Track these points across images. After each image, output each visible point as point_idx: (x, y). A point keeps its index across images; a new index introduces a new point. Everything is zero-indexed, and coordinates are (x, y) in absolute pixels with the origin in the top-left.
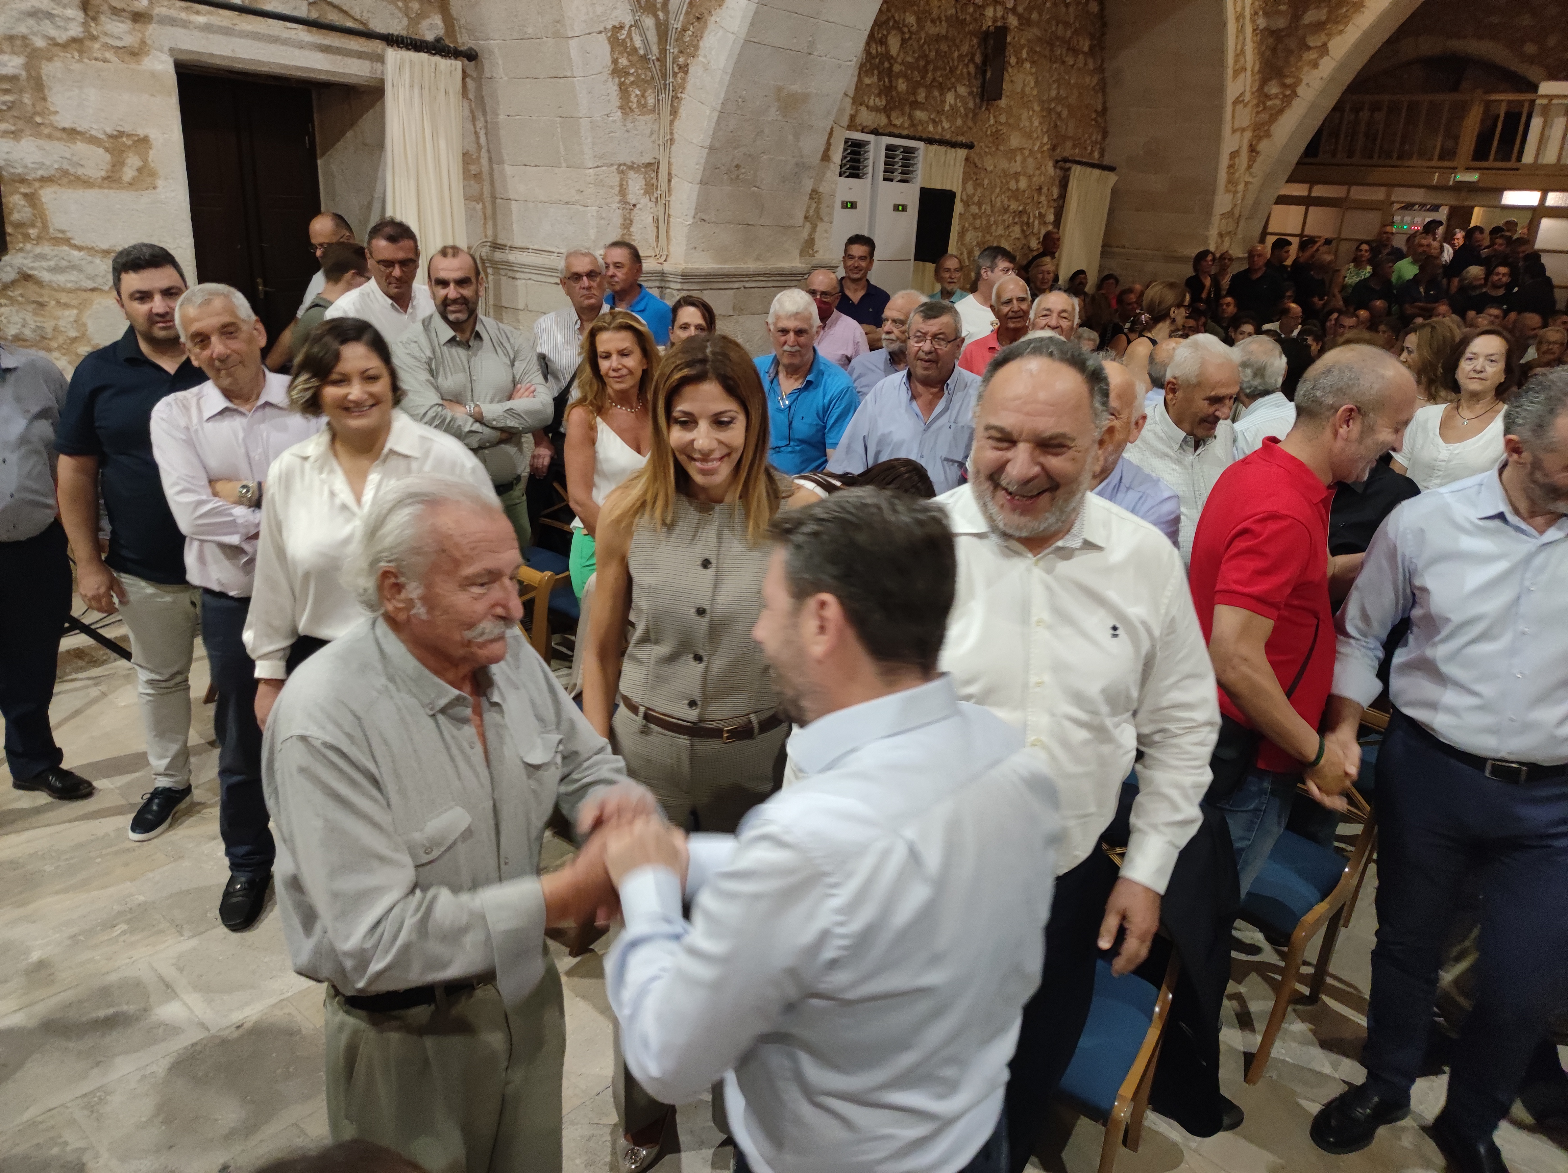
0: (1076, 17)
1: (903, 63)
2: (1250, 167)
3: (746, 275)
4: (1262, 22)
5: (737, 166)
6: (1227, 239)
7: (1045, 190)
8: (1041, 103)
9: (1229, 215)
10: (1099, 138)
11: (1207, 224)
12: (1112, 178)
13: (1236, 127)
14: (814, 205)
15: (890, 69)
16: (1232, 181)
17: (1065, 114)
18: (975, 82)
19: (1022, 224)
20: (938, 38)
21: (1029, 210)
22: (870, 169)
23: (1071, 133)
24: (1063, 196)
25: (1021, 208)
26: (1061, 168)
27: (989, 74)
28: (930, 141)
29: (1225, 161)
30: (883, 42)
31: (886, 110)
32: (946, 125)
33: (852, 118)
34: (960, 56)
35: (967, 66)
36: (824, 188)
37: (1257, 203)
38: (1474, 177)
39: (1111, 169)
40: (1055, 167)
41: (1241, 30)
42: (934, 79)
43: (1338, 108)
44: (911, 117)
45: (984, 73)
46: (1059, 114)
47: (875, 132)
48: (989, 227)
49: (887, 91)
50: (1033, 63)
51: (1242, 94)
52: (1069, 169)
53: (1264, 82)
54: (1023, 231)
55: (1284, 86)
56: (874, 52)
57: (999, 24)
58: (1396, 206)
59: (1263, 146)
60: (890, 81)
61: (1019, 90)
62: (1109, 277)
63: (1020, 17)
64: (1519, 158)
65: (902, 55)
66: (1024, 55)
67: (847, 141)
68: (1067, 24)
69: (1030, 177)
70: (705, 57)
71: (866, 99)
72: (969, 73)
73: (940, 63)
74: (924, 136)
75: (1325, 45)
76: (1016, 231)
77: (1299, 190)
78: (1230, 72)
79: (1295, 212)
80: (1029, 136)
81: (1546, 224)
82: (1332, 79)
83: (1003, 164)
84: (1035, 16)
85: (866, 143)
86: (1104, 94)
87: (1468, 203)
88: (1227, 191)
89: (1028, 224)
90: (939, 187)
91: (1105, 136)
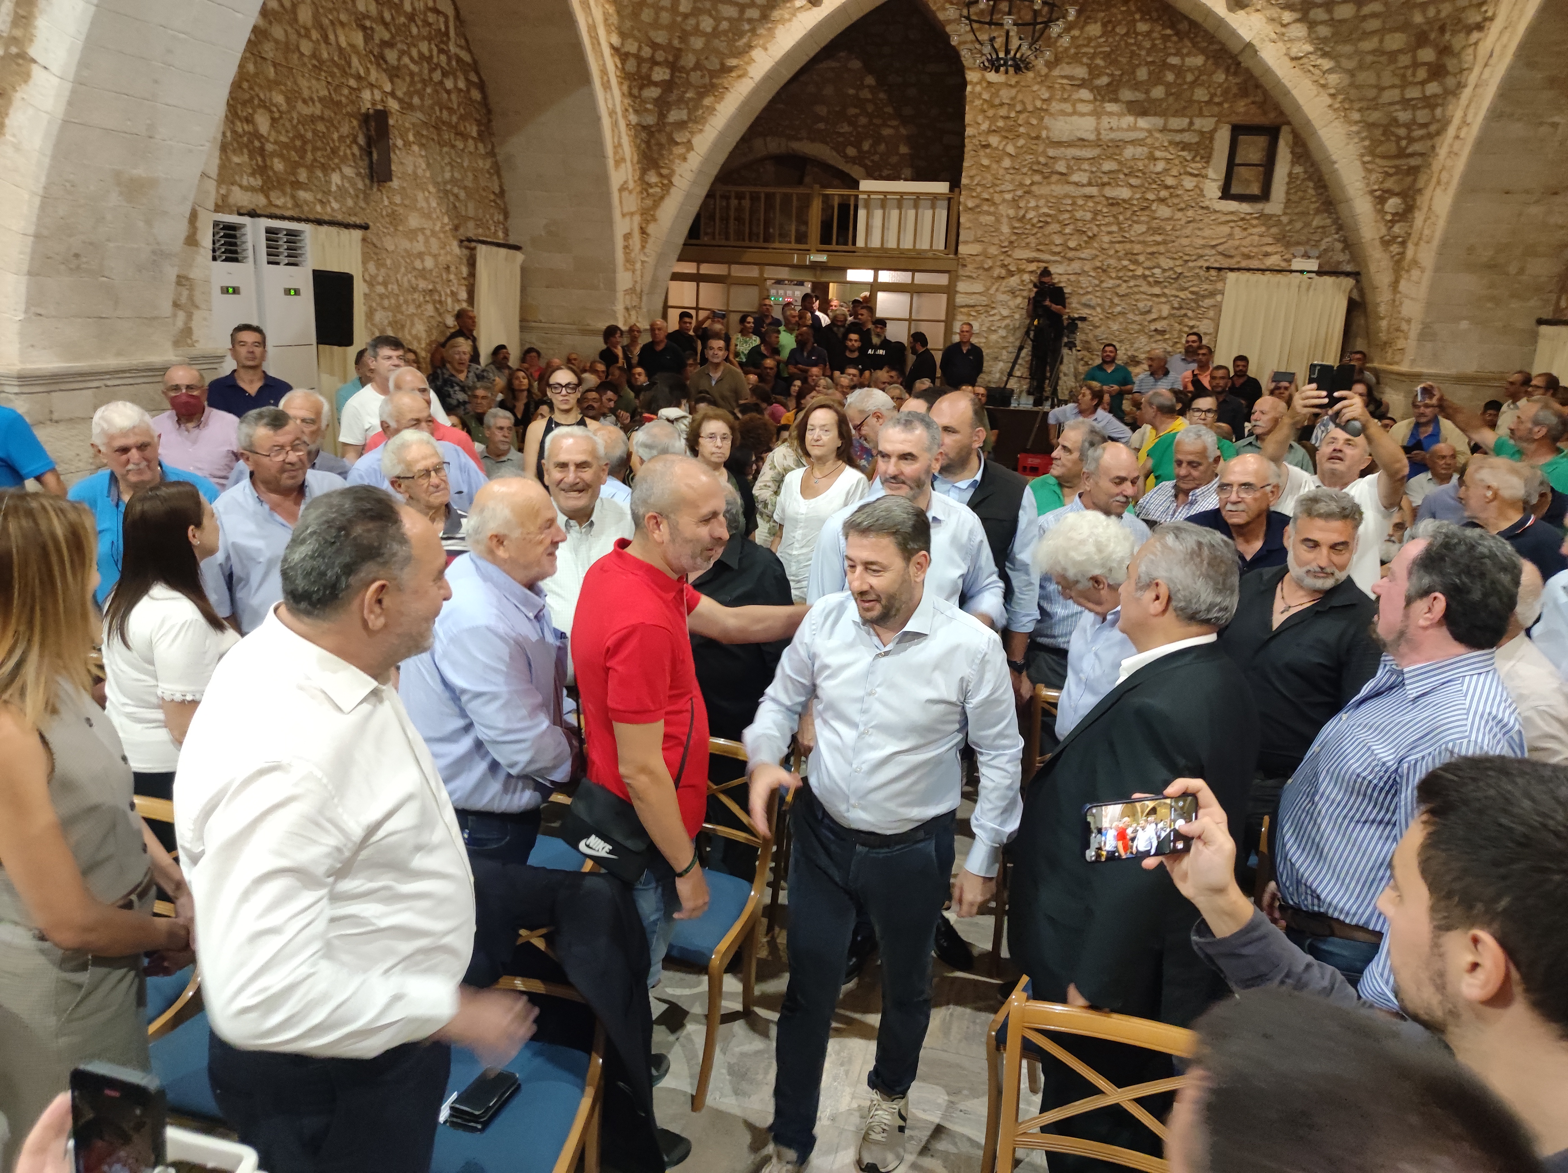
0: (459, 105)
1: (276, 143)
2: (643, 247)
3: (106, 373)
4: (633, 118)
5: (77, 256)
6: (633, 313)
7: (453, 268)
8: (436, 184)
9: (632, 290)
10: (501, 218)
11: (613, 300)
12: (519, 257)
13: (626, 210)
14: (185, 293)
15: (262, 149)
16: (629, 261)
17: (462, 195)
18: (361, 163)
19: (434, 302)
20: (313, 119)
21: (439, 287)
22: (250, 252)
23: (471, 213)
24: (472, 274)
25: (430, 287)
26: (467, 248)
27: (375, 156)
28: (319, 222)
29: (619, 243)
30: (249, 120)
31: (264, 190)
32: (335, 205)
33: (224, 198)
34: (341, 138)
35: (350, 147)
36: (195, 274)
37: (655, 280)
38: (823, 258)
39: (517, 248)
40: (460, 246)
41: (615, 125)
42: (315, 160)
43: (711, 195)
44: (293, 197)
45: (370, 154)
46: (456, 196)
47: (253, 214)
48: (398, 306)
49: (262, 170)
50: (422, 146)
51: (625, 182)
52: (474, 249)
53: (644, 171)
54: (437, 309)
55: (661, 175)
56: (240, 130)
57: (379, 107)
58: (769, 283)
59: (651, 229)
60: (264, 161)
61: (410, 171)
62: (530, 350)
63: (400, 101)
64: (854, 243)
65: (273, 133)
66: (411, 138)
67: (216, 224)
68: (451, 110)
69: (435, 256)
70: (14, 136)
71: (237, 178)
72: (353, 155)
73: (319, 144)
74: (311, 217)
75: (689, 142)
76: (429, 310)
77: (689, 268)
78: (611, 162)
79: (689, 287)
80: (428, 216)
81: (881, 296)
82: (701, 172)
83: (405, 244)
84: (416, 100)
85: (243, 226)
86: (499, 177)
87: (824, 280)
88: (627, 269)
89: (440, 302)
90: (335, 269)
91: (506, 217)
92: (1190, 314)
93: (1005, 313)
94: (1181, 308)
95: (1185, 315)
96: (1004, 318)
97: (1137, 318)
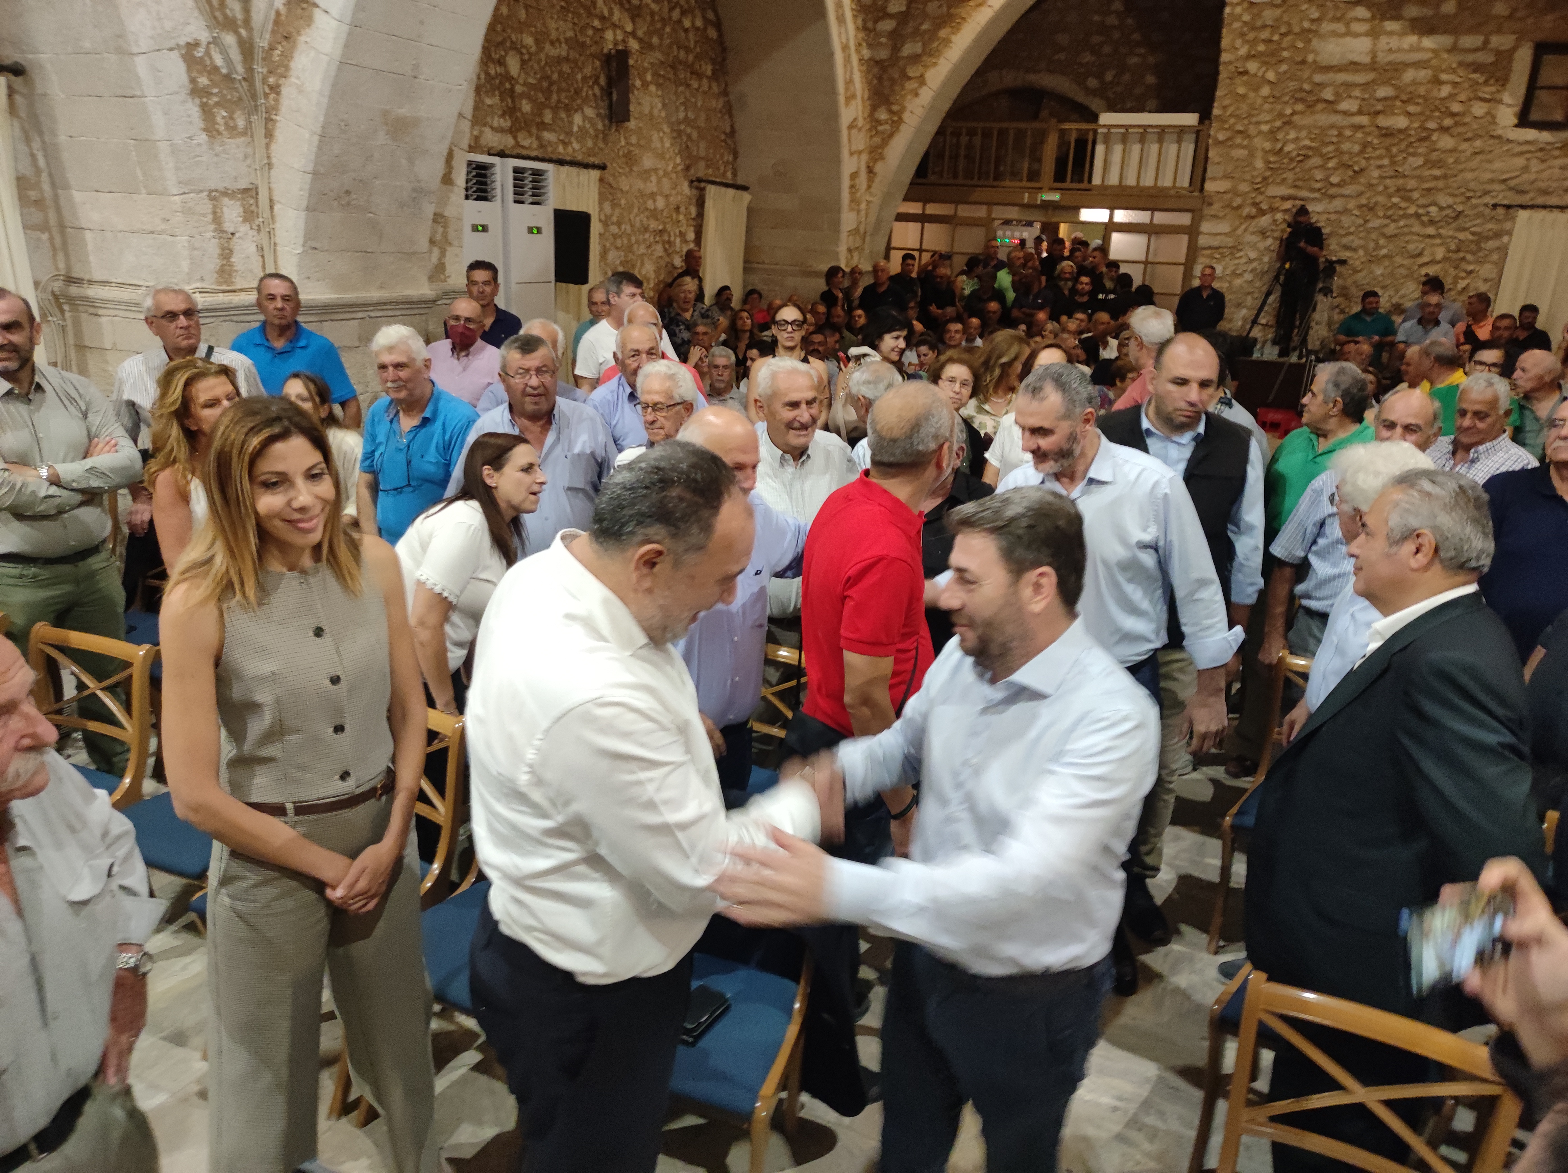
0: (696, 43)
1: (524, 84)
2: (869, 187)
3: (370, 305)
4: (866, 53)
5: (348, 192)
6: (856, 254)
7: (682, 209)
8: (671, 124)
9: (855, 231)
10: (731, 158)
11: (836, 241)
12: (746, 197)
13: (854, 148)
14: (441, 230)
15: (512, 90)
16: (854, 200)
17: (695, 135)
18: (602, 104)
19: (664, 243)
20: (560, 60)
21: (669, 229)
22: (498, 192)
23: (702, 153)
24: (701, 215)
25: (660, 227)
26: (697, 188)
27: (615, 97)
28: (561, 162)
29: (846, 183)
30: (501, 62)
31: (512, 131)
32: (576, 146)
33: (477, 138)
34: (584, 79)
35: (592, 88)
36: (450, 212)
37: (879, 222)
38: (1056, 197)
39: (745, 188)
40: (691, 187)
41: (847, 60)
42: (559, 101)
43: (940, 132)
44: (538, 138)
45: (610, 95)
46: (689, 136)
47: (502, 154)
48: (630, 246)
49: (511, 111)
50: (659, 86)
51: (855, 120)
52: (704, 189)
53: (874, 108)
54: (665, 250)
55: (891, 112)
56: (493, 72)
57: (620, 47)
58: (997, 223)
59: (879, 168)
60: (513, 102)
61: (647, 111)
62: (752, 292)
63: (640, 40)
64: (1090, 181)
65: (523, 75)
66: (649, 78)
67: (470, 163)
68: (688, 50)
69: (667, 197)
70: (298, 78)
71: (489, 119)
72: (594, 95)
73: (564, 85)
74: (555, 157)
75: (922, 76)
76: (659, 250)
77: (914, 208)
78: (842, 99)
79: (913, 228)
80: (661, 156)
81: (1116, 237)
82: (932, 108)
83: (639, 184)
84: (655, 40)
85: (492, 166)
86: (731, 116)
87: (1055, 220)
88: (852, 210)
89: (669, 242)
90: (574, 208)
91: (736, 157)
92: (1469, 257)
93: (1253, 255)
94: (1458, 250)
95: (1463, 259)
96: (1251, 261)
97: (1406, 262)
